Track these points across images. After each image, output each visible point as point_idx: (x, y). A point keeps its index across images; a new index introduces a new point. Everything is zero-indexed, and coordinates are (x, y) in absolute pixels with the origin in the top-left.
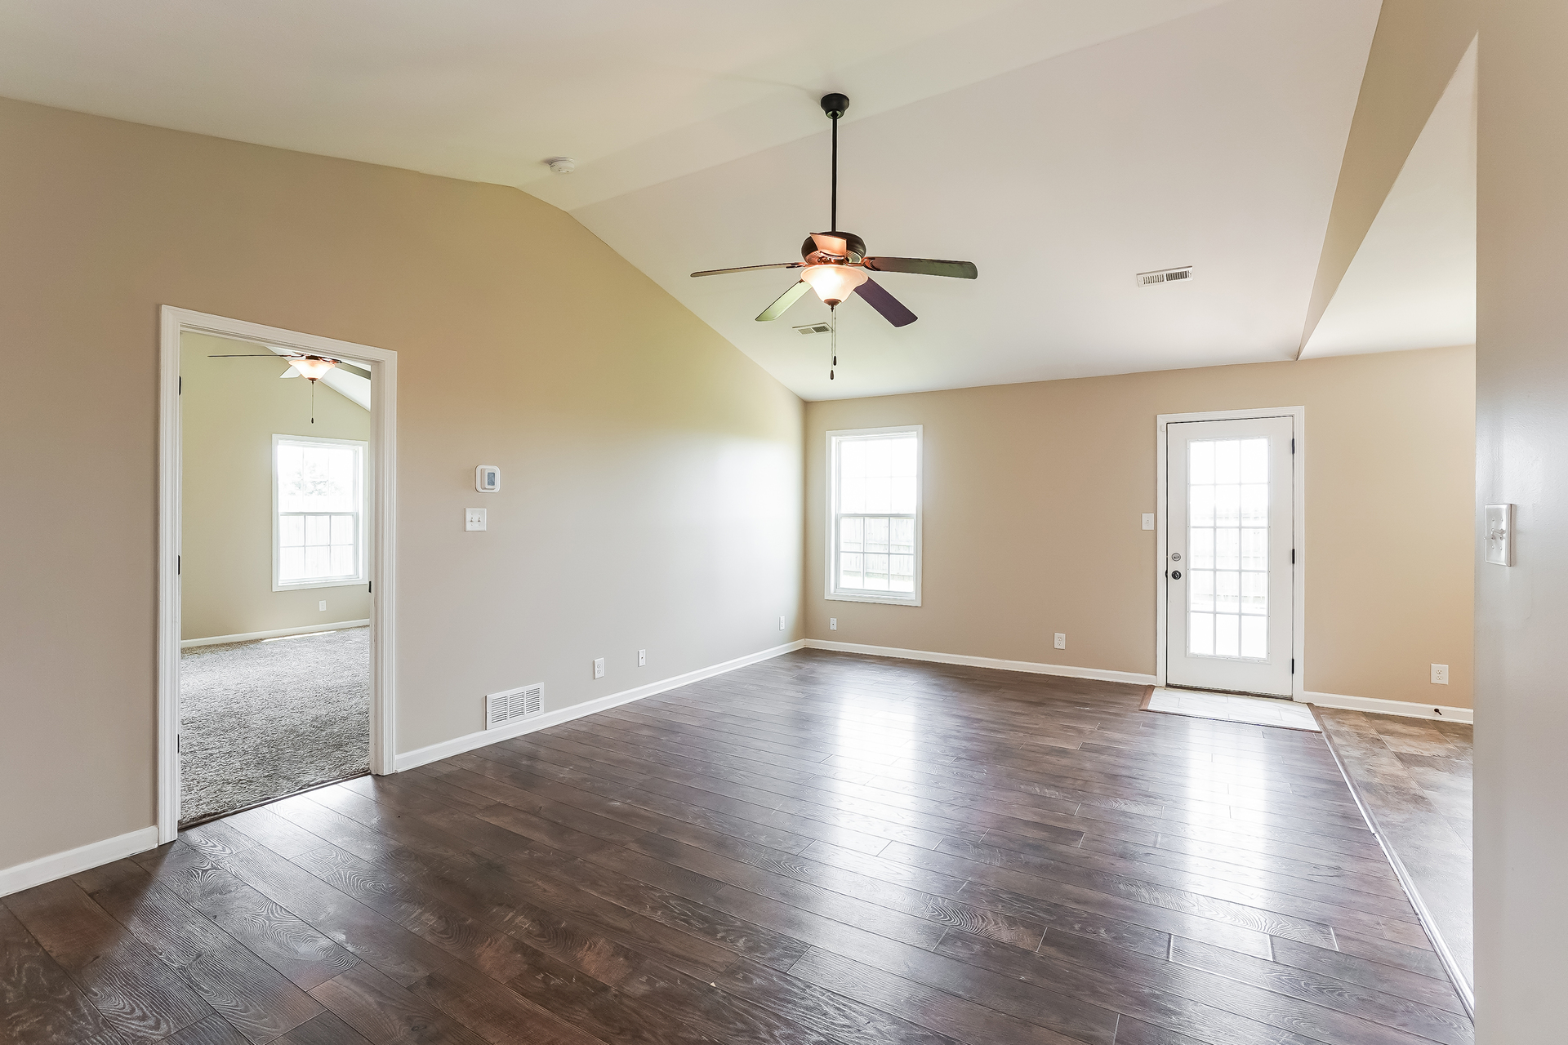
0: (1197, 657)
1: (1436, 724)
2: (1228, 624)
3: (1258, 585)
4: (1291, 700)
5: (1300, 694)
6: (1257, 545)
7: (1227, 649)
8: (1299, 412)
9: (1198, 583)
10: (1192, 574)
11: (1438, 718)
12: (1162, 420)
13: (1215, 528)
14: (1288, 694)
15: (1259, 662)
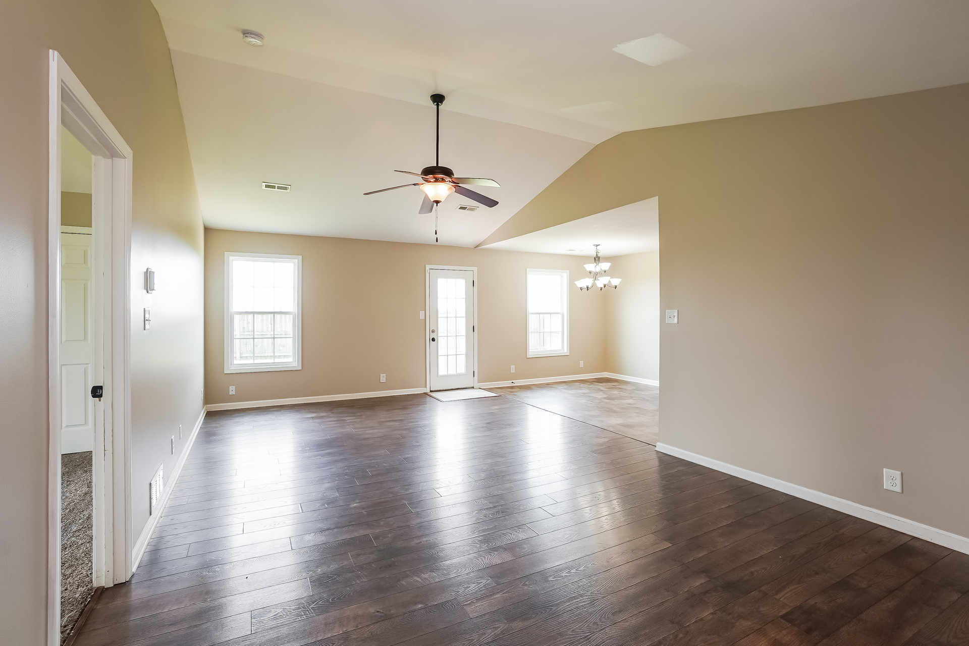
0: (442, 376)
1: (512, 387)
2: (452, 359)
3: (462, 341)
4: (473, 388)
5: (476, 385)
6: (462, 324)
7: (452, 371)
8: (475, 269)
9: (441, 341)
10: (439, 338)
11: (513, 385)
12: (428, 267)
13: (447, 318)
14: (472, 386)
15: (463, 375)
